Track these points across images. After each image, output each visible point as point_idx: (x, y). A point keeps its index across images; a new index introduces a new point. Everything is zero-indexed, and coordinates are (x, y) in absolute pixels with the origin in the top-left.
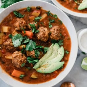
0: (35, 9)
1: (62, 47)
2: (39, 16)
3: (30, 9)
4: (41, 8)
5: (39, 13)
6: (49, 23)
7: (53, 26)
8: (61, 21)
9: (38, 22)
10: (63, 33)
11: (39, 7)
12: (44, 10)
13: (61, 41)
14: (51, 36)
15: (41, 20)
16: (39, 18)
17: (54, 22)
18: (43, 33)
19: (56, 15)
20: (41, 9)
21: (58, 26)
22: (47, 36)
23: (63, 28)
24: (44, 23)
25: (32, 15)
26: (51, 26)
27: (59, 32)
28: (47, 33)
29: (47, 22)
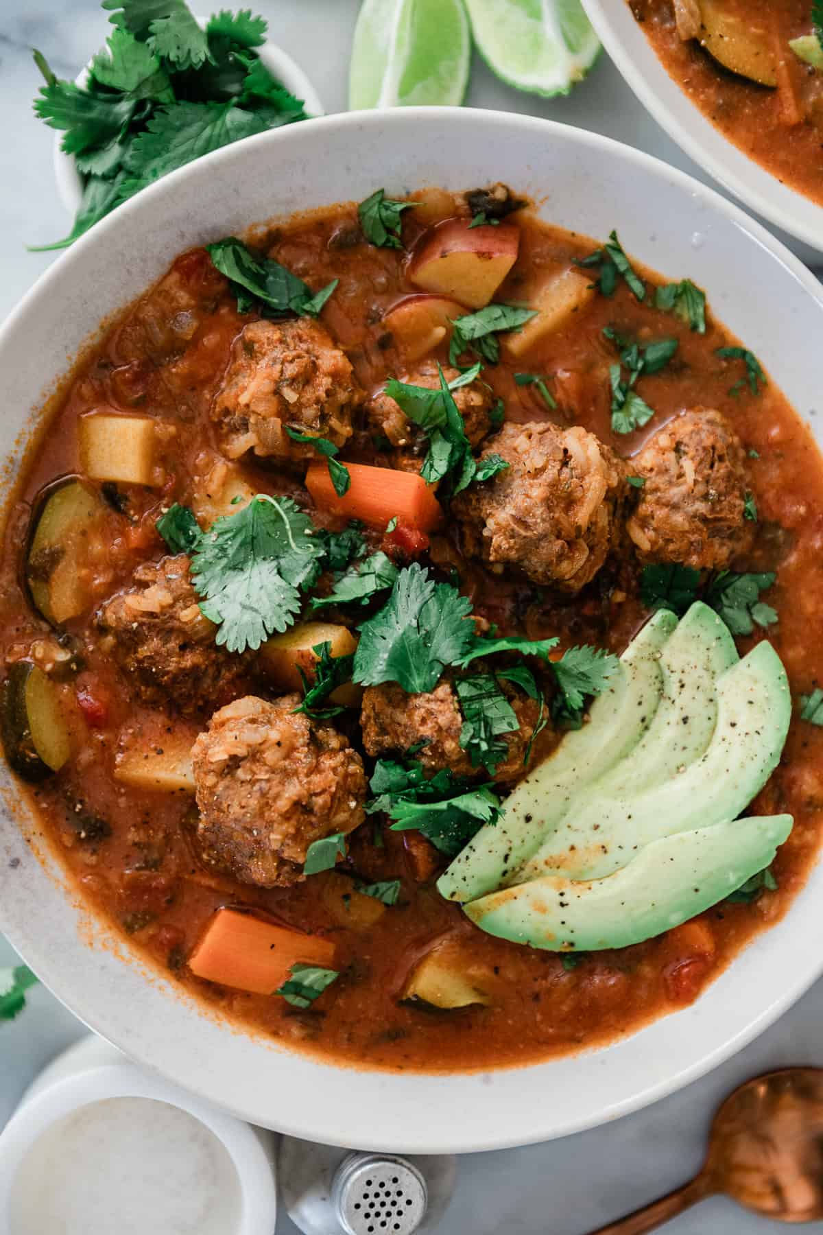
0: (456, 215)
1: (763, 652)
2: (498, 299)
3: (404, 212)
4: (521, 204)
5: (506, 259)
6: (615, 374)
7: (659, 415)
8: (744, 353)
9: (486, 361)
10: (770, 495)
11: (500, 194)
12: (548, 234)
13: (746, 585)
14: (644, 524)
15: (516, 344)
16: (504, 325)
17: (673, 366)
18: (554, 485)
19: (688, 291)
20: (526, 213)
21: (719, 409)
22: (592, 523)
23: (775, 432)
24: (563, 375)
25: (416, 288)
26: (639, 410)
27: (730, 475)
28: (594, 489)
29: (590, 367)
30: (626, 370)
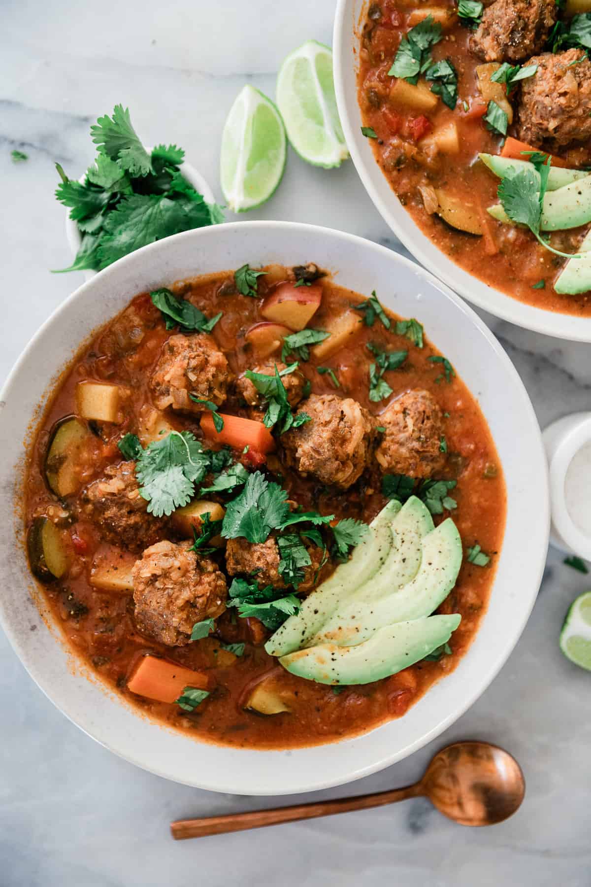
0: (288, 279)
1: (448, 525)
2: (309, 326)
3: (258, 278)
4: (325, 274)
5: (313, 305)
6: (372, 369)
7: (395, 393)
8: (444, 360)
9: (302, 360)
10: (455, 438)
11: (312, 269)
12: (339, 290)
13: (440, 487)
14: (385, 453)
15: (318, 351)
16: (312, 340)
17: (403, 367)
18: (335, 431)
19: (412, 325)
20: (326, 279)
21: (429, 390)
22: (356, 452)
23: (459, 404)
24: (344, 369)
25: (265, 319)
26: (385, 389)
27: (433, 427)
28: (357, 434)
29: (359, 363)
30: (379, 368)
